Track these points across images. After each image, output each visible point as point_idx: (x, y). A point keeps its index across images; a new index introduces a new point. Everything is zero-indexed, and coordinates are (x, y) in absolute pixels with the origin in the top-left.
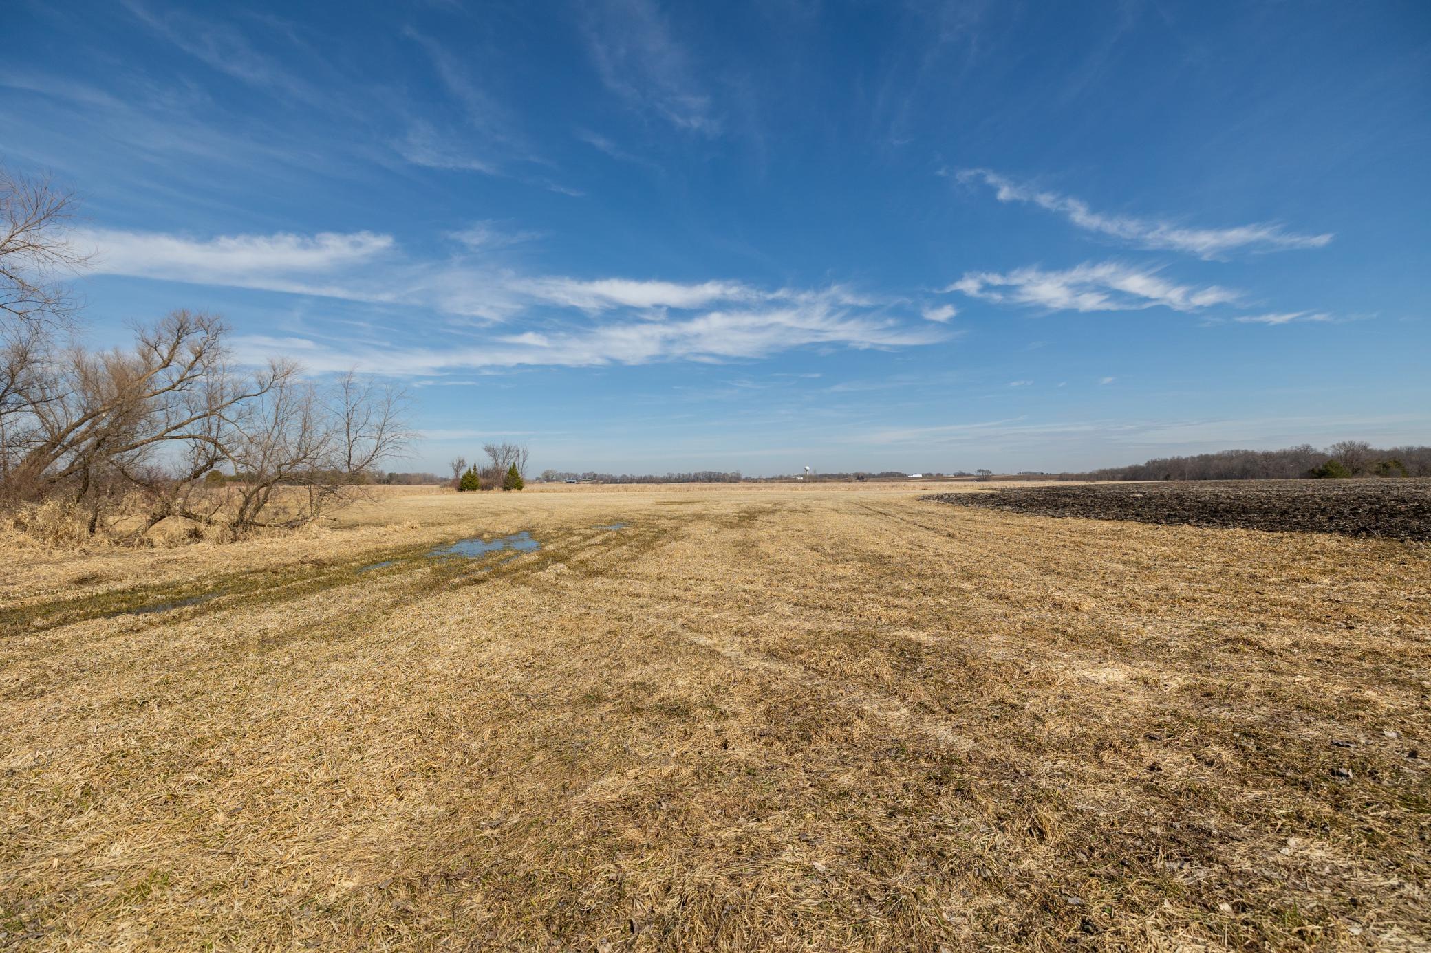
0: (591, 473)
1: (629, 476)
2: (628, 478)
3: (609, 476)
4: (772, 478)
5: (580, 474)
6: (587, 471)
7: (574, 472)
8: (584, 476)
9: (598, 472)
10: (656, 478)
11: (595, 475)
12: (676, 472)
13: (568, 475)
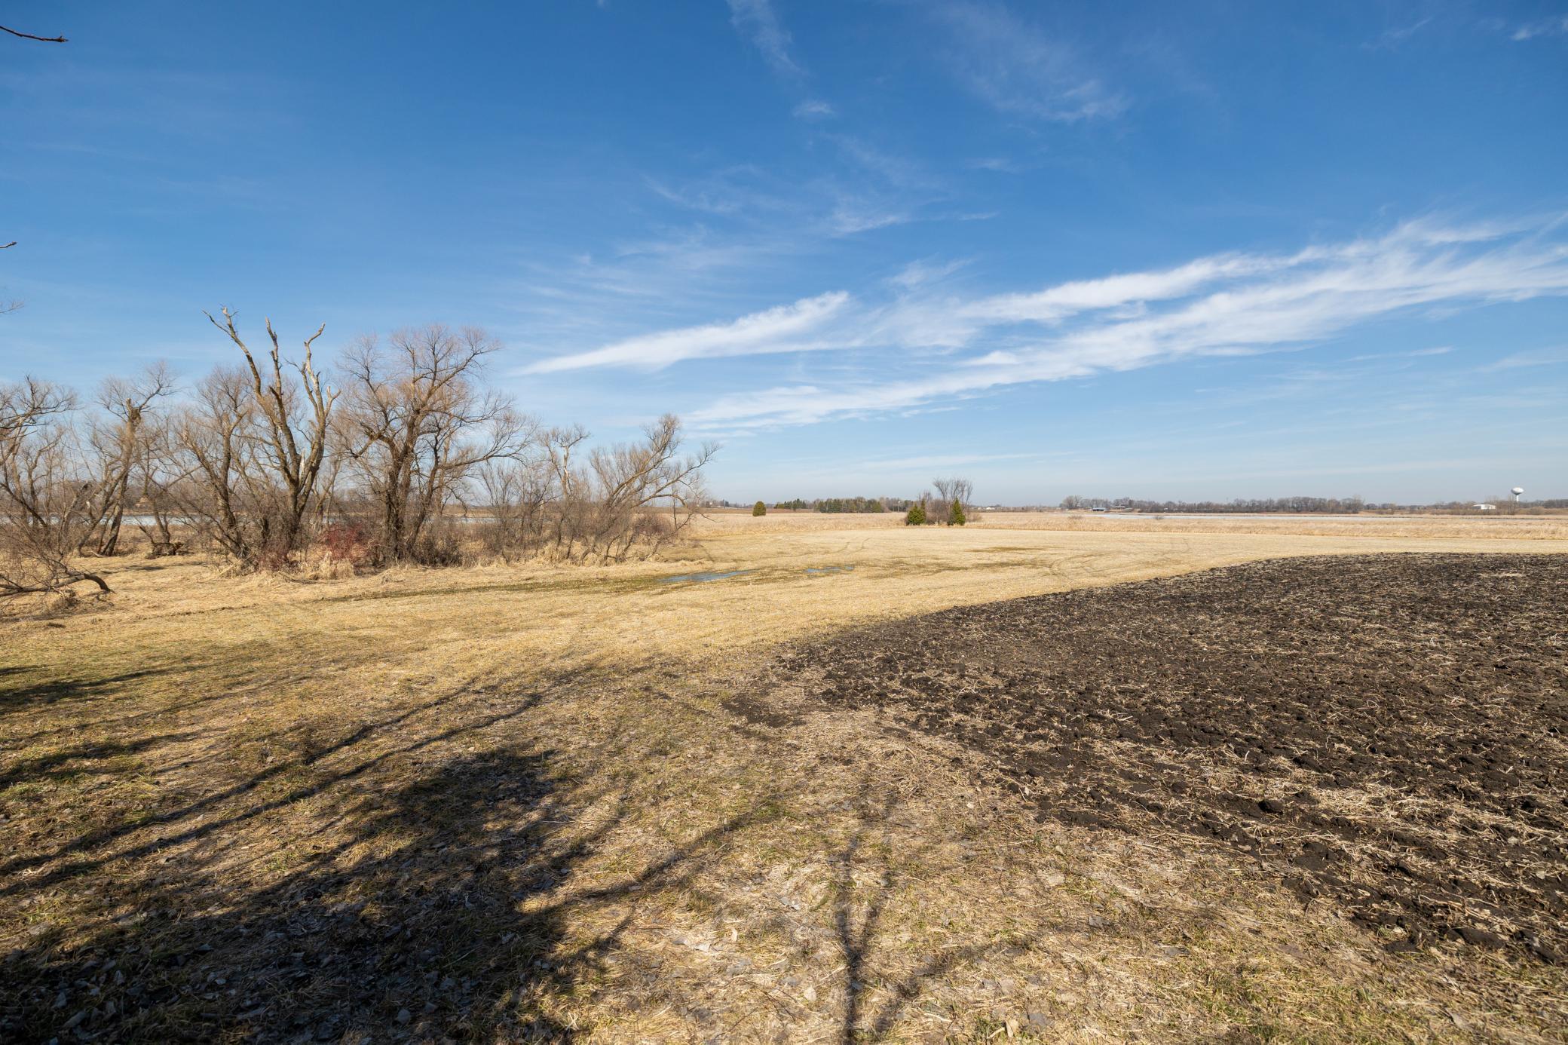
0: (1126, 500)
1: (1177, 503)
2: (1174, 505)
3: (1150, 503)
4: (1436, 507)
5: (1112, 499)
6: (1121, 497)
7: (1104, 498)
8: (1117, 503)
9: (1136, 498)
10: (1217, 506)
11: (1131, 502)
12: (1247, 498)
13: (1096, 502)
